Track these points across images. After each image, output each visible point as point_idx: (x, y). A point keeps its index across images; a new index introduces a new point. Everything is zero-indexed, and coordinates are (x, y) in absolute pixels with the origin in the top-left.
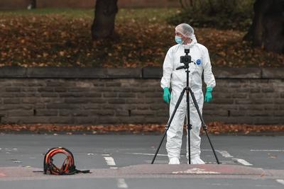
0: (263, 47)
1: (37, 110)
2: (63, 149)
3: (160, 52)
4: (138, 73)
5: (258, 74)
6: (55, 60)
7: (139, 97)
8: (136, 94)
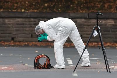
1: (33, 35)
3: (98, 4)
4: (86, 15)
8: (85, 27)
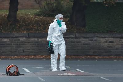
0: (76, 24)
2: (14, 65)
3: (35, 27)
5: (74, 35)
7: (27, 45)
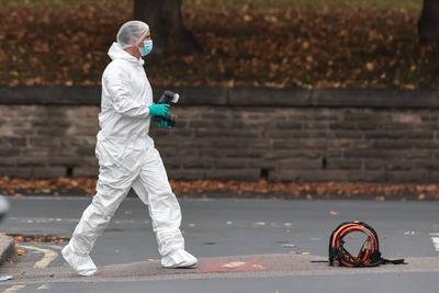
1: (329, 160)
2: (361, 224)
6: (359, 78)
